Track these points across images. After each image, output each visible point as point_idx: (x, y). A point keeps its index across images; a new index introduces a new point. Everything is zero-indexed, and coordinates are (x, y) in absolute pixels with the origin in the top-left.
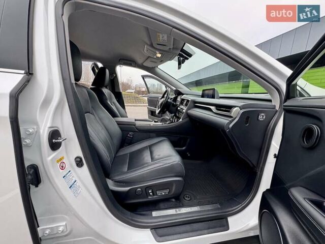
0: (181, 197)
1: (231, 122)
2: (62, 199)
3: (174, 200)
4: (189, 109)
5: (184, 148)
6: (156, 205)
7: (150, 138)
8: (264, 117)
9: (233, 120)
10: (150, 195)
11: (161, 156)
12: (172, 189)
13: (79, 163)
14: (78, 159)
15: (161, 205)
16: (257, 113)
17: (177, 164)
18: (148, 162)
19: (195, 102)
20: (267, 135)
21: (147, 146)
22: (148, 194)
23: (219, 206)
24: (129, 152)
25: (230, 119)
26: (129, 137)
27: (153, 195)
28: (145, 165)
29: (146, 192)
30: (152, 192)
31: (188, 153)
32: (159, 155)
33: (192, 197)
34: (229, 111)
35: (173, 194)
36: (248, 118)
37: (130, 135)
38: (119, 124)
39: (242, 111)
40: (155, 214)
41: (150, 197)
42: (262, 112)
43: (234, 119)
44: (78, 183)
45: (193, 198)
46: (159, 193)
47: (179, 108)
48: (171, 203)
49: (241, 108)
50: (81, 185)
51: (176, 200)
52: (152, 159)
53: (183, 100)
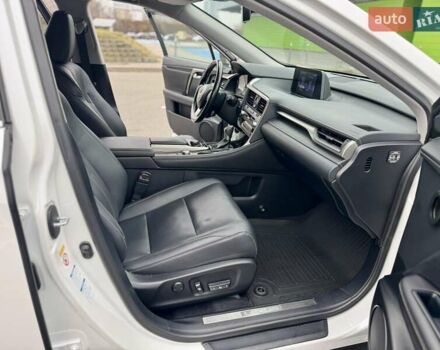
0: (251, 291)
1: (340, 167)
2: (76, 309)
3: (237, 297)
4: (265, 121)
5: (253, 197)
6: (206, 306)
7: (183, 181)
8: (398, 157)
9: (344, 164)
10: (198, 292)
11: (213, 221)
12: (235, 279)
13: (87, 253)
14: (86, 247)
15: (217, 306)
16: (388, 150)
17: (244, 236)
18: (189, 233)
19: (278, 107)
20: (402, 185)
21: (180, 199)
22: (193, 290)
23: (315, 303)
24: (144, 212)
25: (340, 162)
26: (141, 181)
27: (203, 290)
28: (186, 241)
29: (190, 287)
30: (201, 286)
31: (261, 207)
32: (208, 220)
33: (269, 288)
34: (339, 145)
35: (236, 288)
36: (370, 159)
37: (144, 177)
38: (119, 154)
39: (361, 148)
40: (207, 320)
41: (197, 295)
42: (395, 148)
43: (347, 162)
44: (88, 283)
45: (271, 292)
46: (213, 287)
47: (243, 112)
48: (235, 301)
49: (359, 143)
50: (92, 285)
51: (243, 296)
52: (196, 226)
53: (251, 94)
